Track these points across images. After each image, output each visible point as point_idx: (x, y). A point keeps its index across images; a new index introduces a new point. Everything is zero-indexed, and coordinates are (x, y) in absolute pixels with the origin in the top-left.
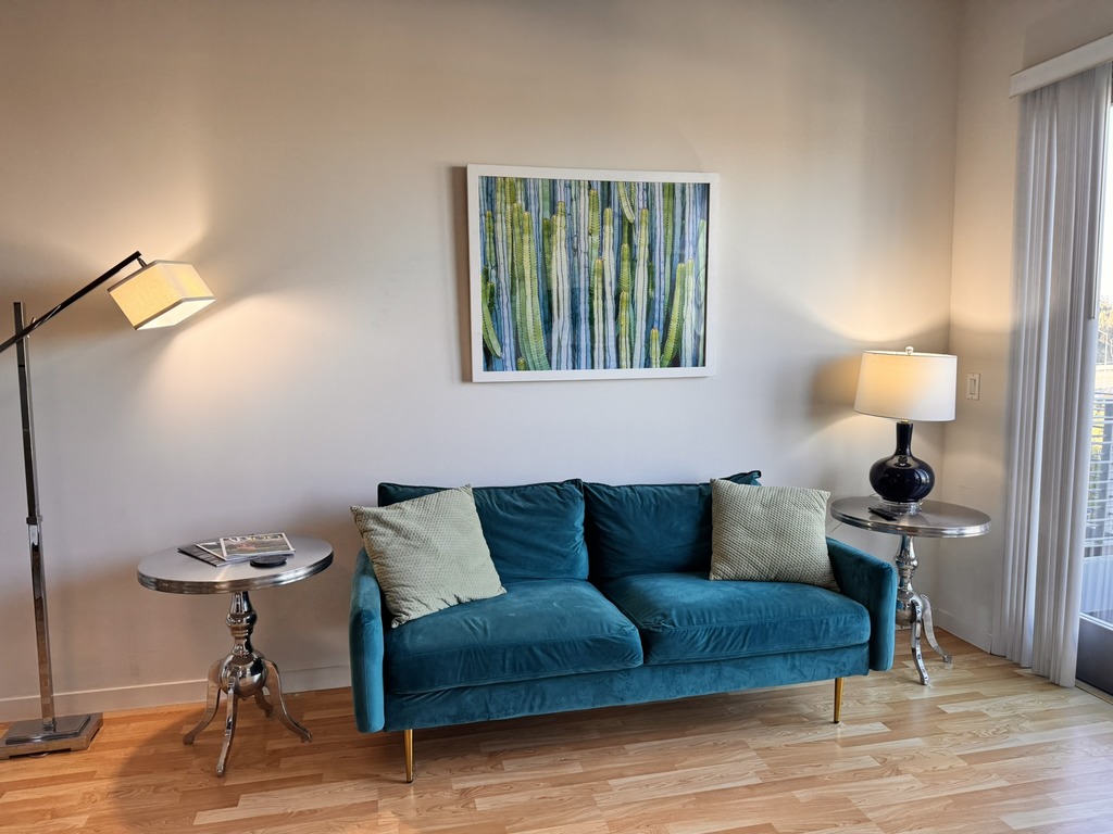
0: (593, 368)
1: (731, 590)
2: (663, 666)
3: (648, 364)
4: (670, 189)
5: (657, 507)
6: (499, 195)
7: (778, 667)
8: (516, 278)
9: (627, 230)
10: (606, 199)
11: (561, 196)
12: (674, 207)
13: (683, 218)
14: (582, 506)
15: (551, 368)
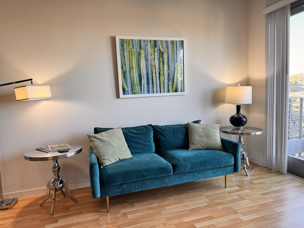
0: (153, 93)
1: (196, 152)
2: (178, 174)
3: (169, 92)
4: (173, 42)
5: (173, 131)
6: (125, 44)
7: (210, 172)
8: (131, 68)
9: (161, 54)
10: (155, 45)
11: (142, 44)
12: (174, 47)
13: (177, 50)
14: (152, 131)
15: (142, 94)
